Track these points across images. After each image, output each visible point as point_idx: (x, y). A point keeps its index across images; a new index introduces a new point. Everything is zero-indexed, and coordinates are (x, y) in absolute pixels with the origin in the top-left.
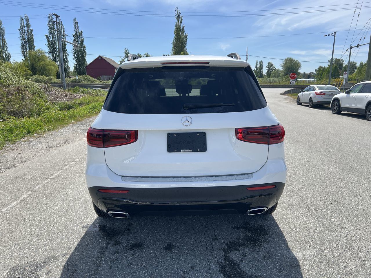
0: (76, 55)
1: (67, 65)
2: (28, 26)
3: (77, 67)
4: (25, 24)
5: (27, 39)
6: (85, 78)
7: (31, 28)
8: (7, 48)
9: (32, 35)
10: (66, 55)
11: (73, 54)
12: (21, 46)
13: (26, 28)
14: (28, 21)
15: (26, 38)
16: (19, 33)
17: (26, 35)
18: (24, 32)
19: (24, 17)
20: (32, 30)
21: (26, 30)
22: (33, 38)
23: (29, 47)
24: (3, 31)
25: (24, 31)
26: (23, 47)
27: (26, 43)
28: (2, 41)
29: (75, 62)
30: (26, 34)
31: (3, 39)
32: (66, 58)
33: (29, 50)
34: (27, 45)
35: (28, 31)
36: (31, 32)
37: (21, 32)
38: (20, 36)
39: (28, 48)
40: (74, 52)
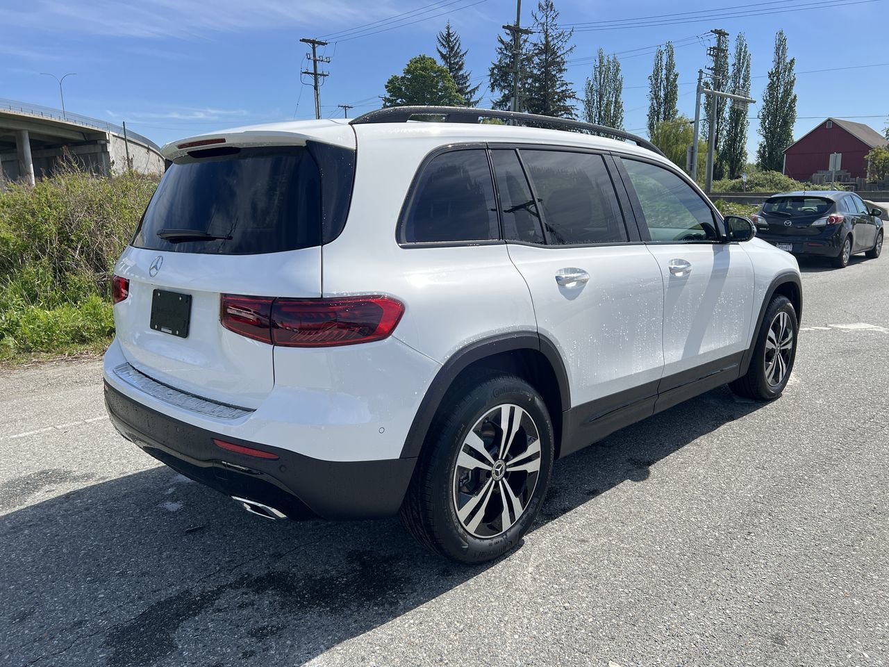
0: (767, 121)
1: (742, 148)
2: (670, 67)
3: (764, 151)
4: (664, 63)
5: (663, 96)
6: (766, 179)
7: (676, 70)
8: (621, 120)
9: (676, 86)
10: (742, 124)
11: (760, 121)
12: (648, 113)
13: (664, 72)
14: (670, 56)
15: (662, 94)
16: (649, 85)
17: (662, 88)
18: (659, 81)
19: (663, 48)
20: (676, 75)
21: (664, 77)
22: (675, 93)
23: (665, 113)
24: (620, 84)
25: (661, 78)
26: (654, 113)
27: (659, 105)
28: (615, 106)
29: (762, 140)
30: (662, 86)
31: (616, 102)
32: (742, 131)
33: (664, 120)
34: (662, 110)
35: (667, 78)
36: (675, 80)
37: (654, 82)
38: (651, 92)
39: (662, 116)
40: (763, 115)
